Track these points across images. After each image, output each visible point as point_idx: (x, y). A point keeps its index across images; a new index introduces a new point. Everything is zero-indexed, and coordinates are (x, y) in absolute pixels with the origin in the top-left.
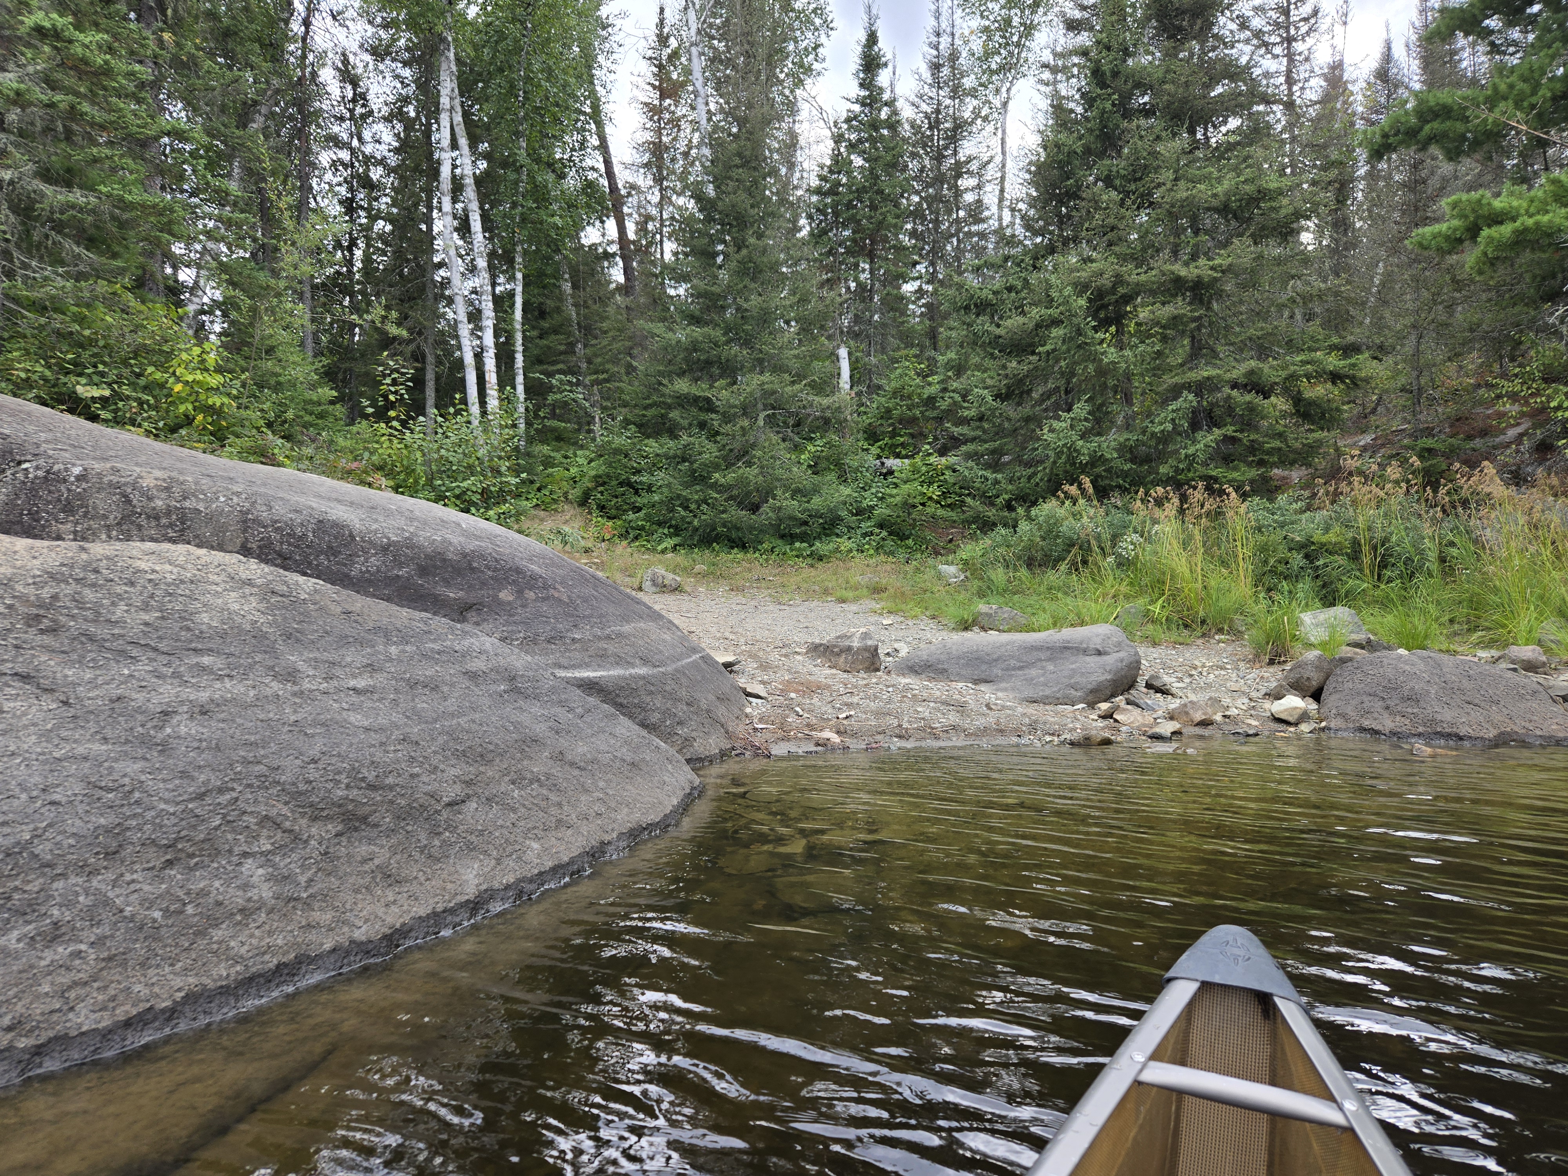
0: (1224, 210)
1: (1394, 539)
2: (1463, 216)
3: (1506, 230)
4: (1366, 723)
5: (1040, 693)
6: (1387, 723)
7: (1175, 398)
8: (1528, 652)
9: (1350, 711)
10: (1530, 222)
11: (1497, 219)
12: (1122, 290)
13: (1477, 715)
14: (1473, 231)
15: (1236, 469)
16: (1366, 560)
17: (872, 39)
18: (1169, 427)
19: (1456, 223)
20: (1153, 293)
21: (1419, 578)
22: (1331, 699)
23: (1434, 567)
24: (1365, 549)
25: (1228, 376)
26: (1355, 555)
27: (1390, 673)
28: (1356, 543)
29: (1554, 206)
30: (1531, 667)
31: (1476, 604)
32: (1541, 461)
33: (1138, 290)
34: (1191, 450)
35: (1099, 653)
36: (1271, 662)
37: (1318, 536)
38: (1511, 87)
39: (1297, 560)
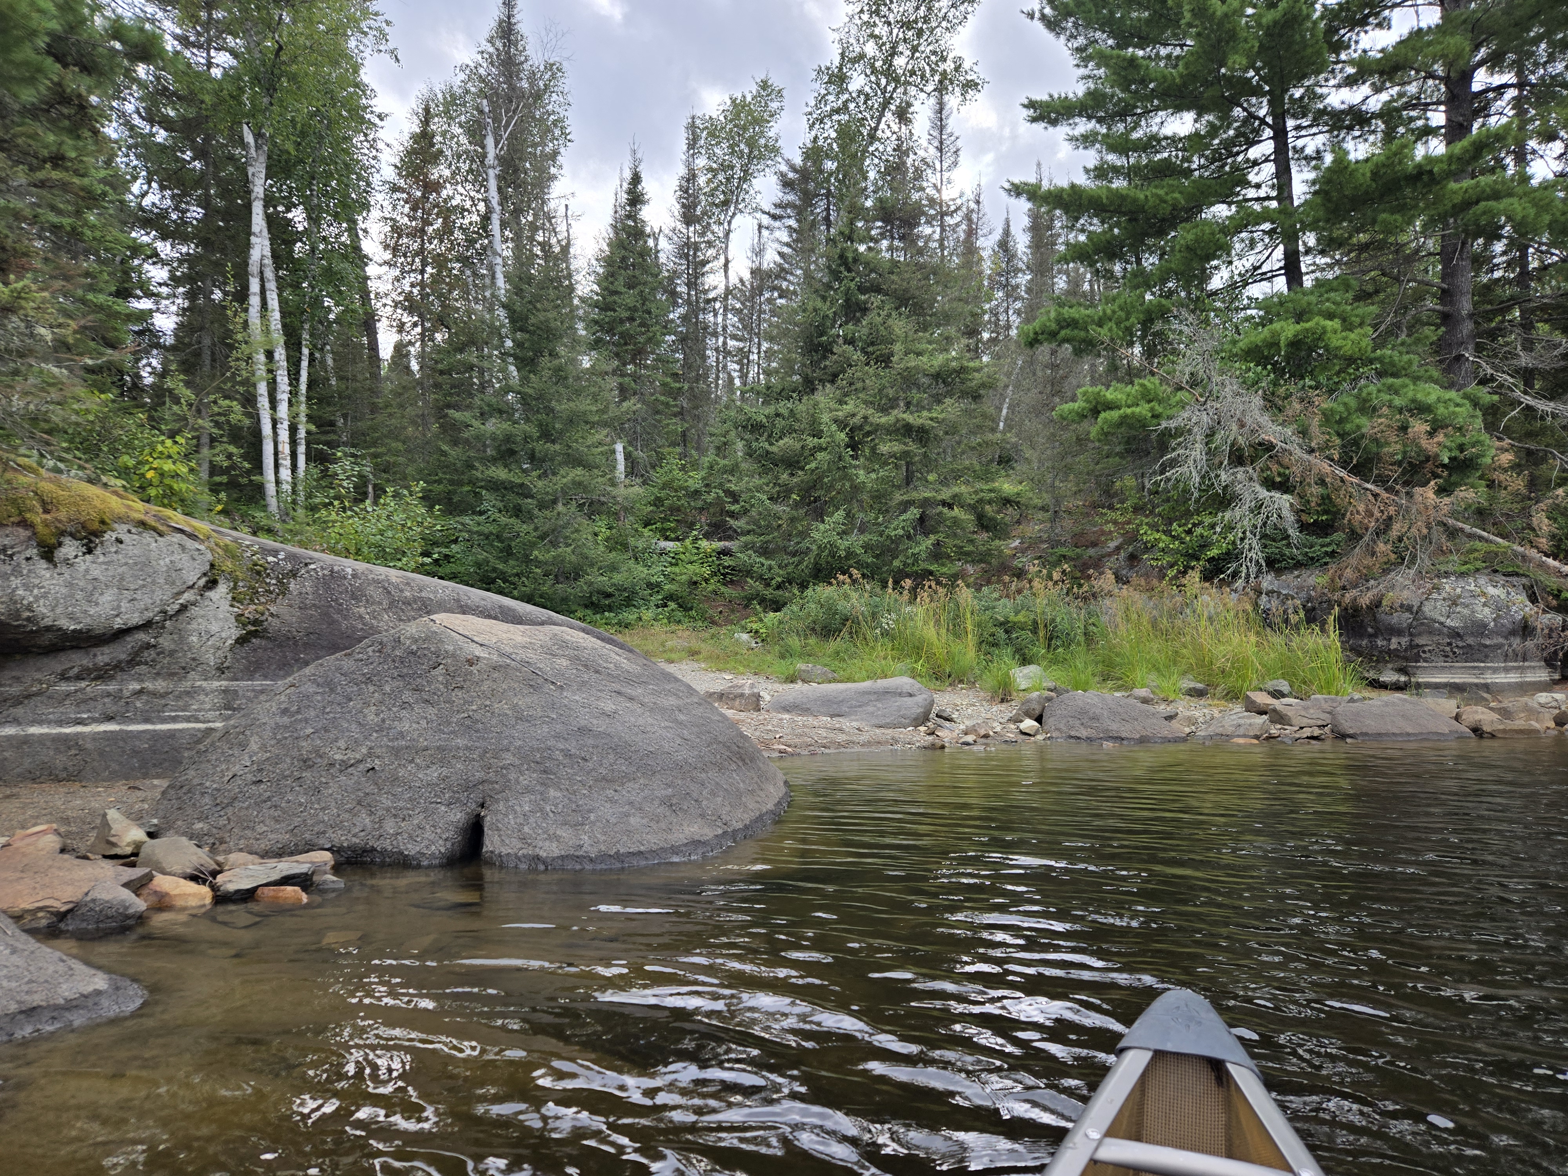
0: (937, 376)
1: (1058, 620)
2: (1087, 401)
3: (1114, 415)
4: (1073, 733)
5: (883, 722)
6: (1084, 733)
7: (905, 511)
8: (1143, 692)
9: (1062, 726)
10: (1129, 411)
11: (1110, 406)
12: (867, 428)
13: (1128, 726)
14: (1095, 412)
15: (943, 565)
16: (1041, 633)
17: (636, 179)
18: (901, 532)
19: (1084, 405)
20: (889, 432)
21: (1073, 647)
22: (1049, 721)
23: (1082, 639)
24: (1041, 626)
25: (939, 498)
26: (1035, 631)
27: (1080, 703)
28: (1035, 622)
29: (1142, 402)
30: (1145, 701)
31: (1109, 664)
32: (1131, 567)
33: (877, 428)
34: (916, 550)
35: (911, 695)
36: (1002, 701)
37: (1012, 618)
38: (1114, 312)
39: (1001, 634)
